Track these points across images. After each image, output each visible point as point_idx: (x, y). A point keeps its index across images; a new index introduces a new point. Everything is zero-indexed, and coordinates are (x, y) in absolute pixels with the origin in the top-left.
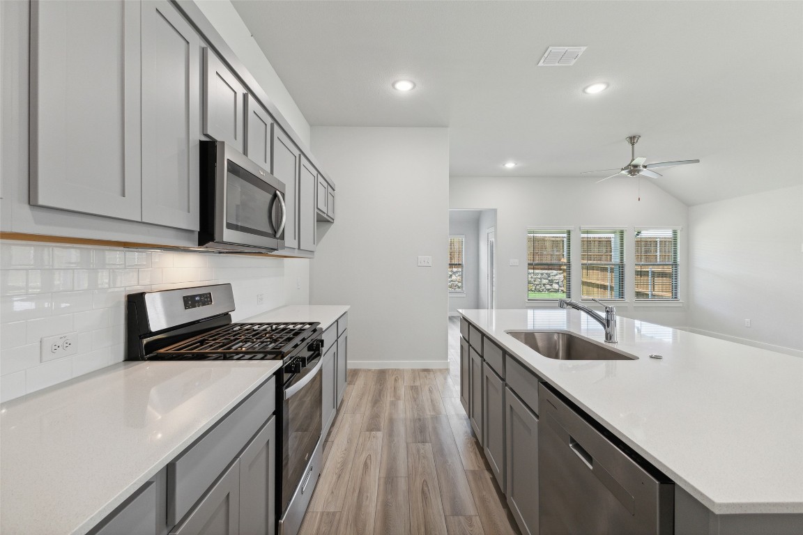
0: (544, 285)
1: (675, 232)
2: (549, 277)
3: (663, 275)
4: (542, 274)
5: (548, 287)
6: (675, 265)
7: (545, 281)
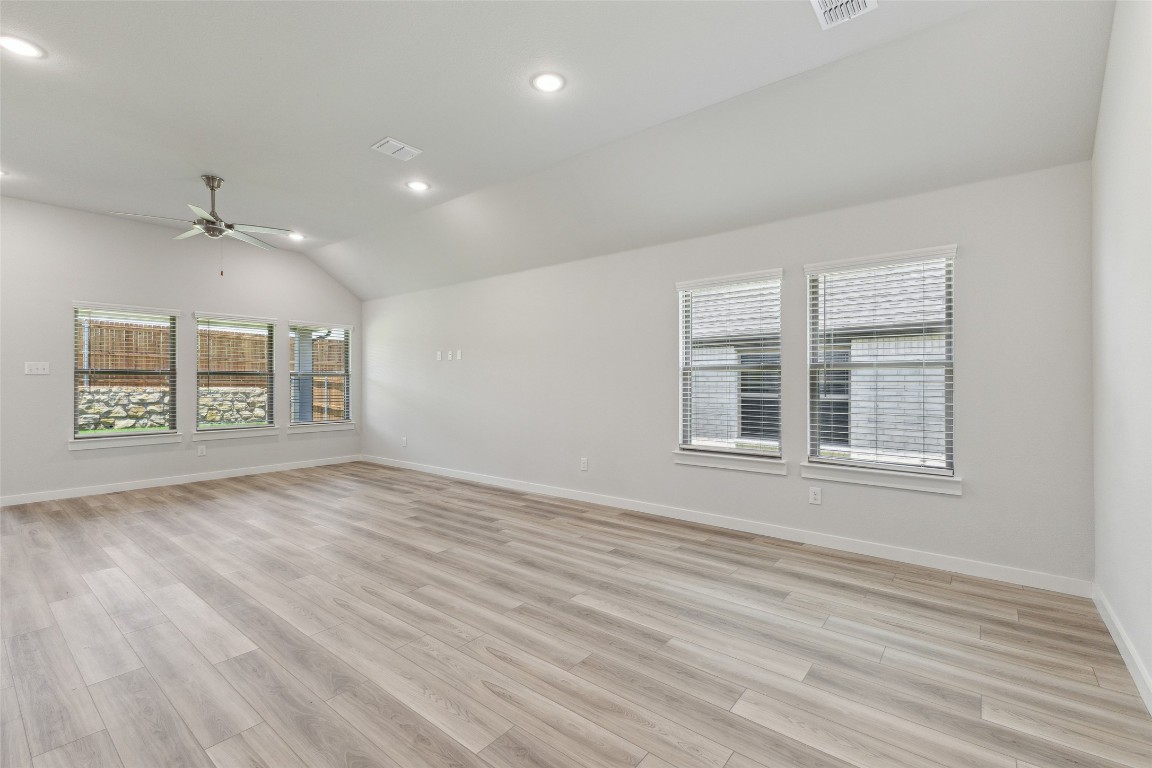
0: (238, 411)
1: (347, 334)
2: (248, 397)
3: (339, 386)
4: (235, 394)
5: (246, 413)
6: (347, 374)
7: (240, 405)
